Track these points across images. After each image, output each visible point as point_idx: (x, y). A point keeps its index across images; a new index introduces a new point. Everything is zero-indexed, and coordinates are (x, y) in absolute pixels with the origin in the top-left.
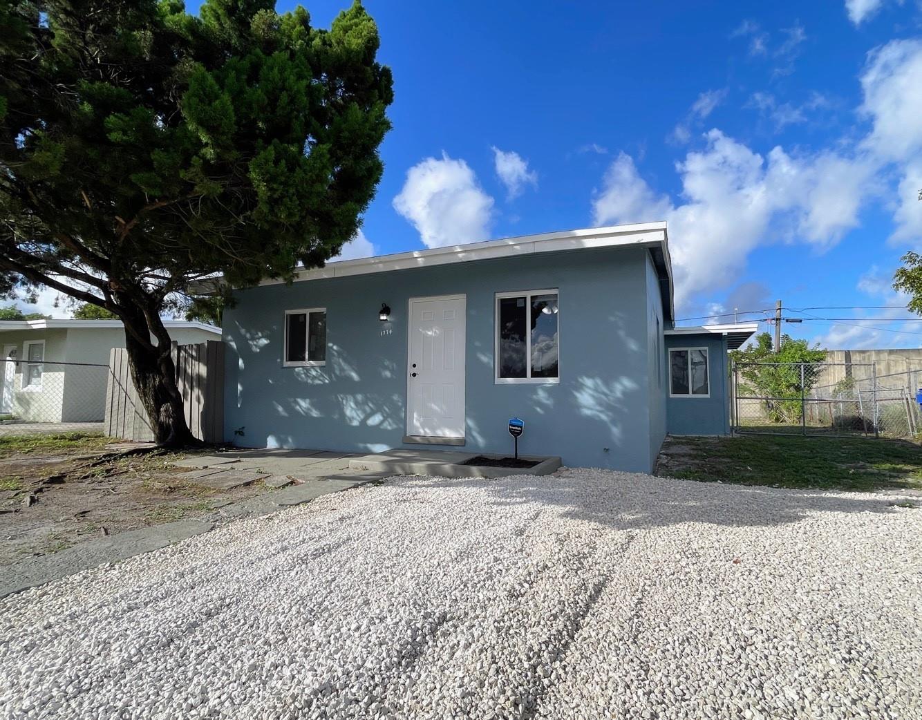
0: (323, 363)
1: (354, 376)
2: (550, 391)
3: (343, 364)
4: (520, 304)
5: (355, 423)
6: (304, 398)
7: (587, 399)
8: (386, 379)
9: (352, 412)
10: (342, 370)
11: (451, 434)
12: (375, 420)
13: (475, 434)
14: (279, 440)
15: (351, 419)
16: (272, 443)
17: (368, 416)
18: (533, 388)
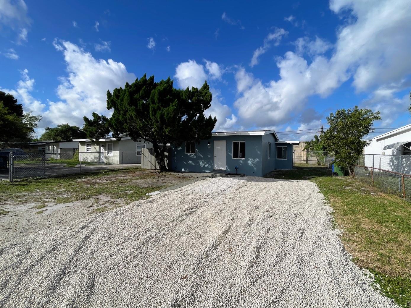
0: (195, 153)
1: (202, 157)
2: (243, 161)
3: (199, 154)
4: (237, 143)
5: (202, 166)
6: (190, 161)
7: (250, 162)
8: (209, 157)
9: (202, 164)
10: (199, 155)
11: (223, 169)
12: (207, 166)
13: (228, 169)
14: (184, 169)
15: (201, 165)
16: (183, 170)
17: (205, 165)
18: (240, 160)
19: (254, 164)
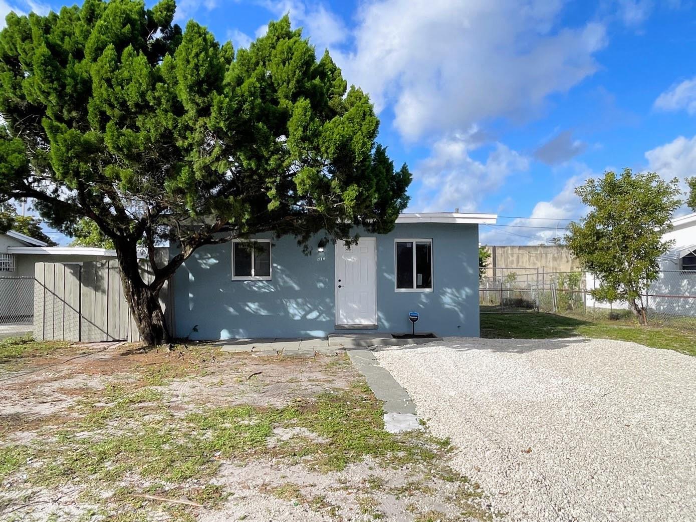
0: (268, 278)
1: (296, 288)
2: (427, 295)
3: (286, 278)
4: (409, 246)
5: (297, 318)
6: (253, 302)
7: (447, 300)
8: (321, 288)
9: (295, 311)
10: (285, 282)
11: (365, 322)
12: (313, 315)
14: (230, 332)
15: (295, 315)
16: (225, 335)
17: (308, 313)
18: (419, 294)
19: (458, 304)
